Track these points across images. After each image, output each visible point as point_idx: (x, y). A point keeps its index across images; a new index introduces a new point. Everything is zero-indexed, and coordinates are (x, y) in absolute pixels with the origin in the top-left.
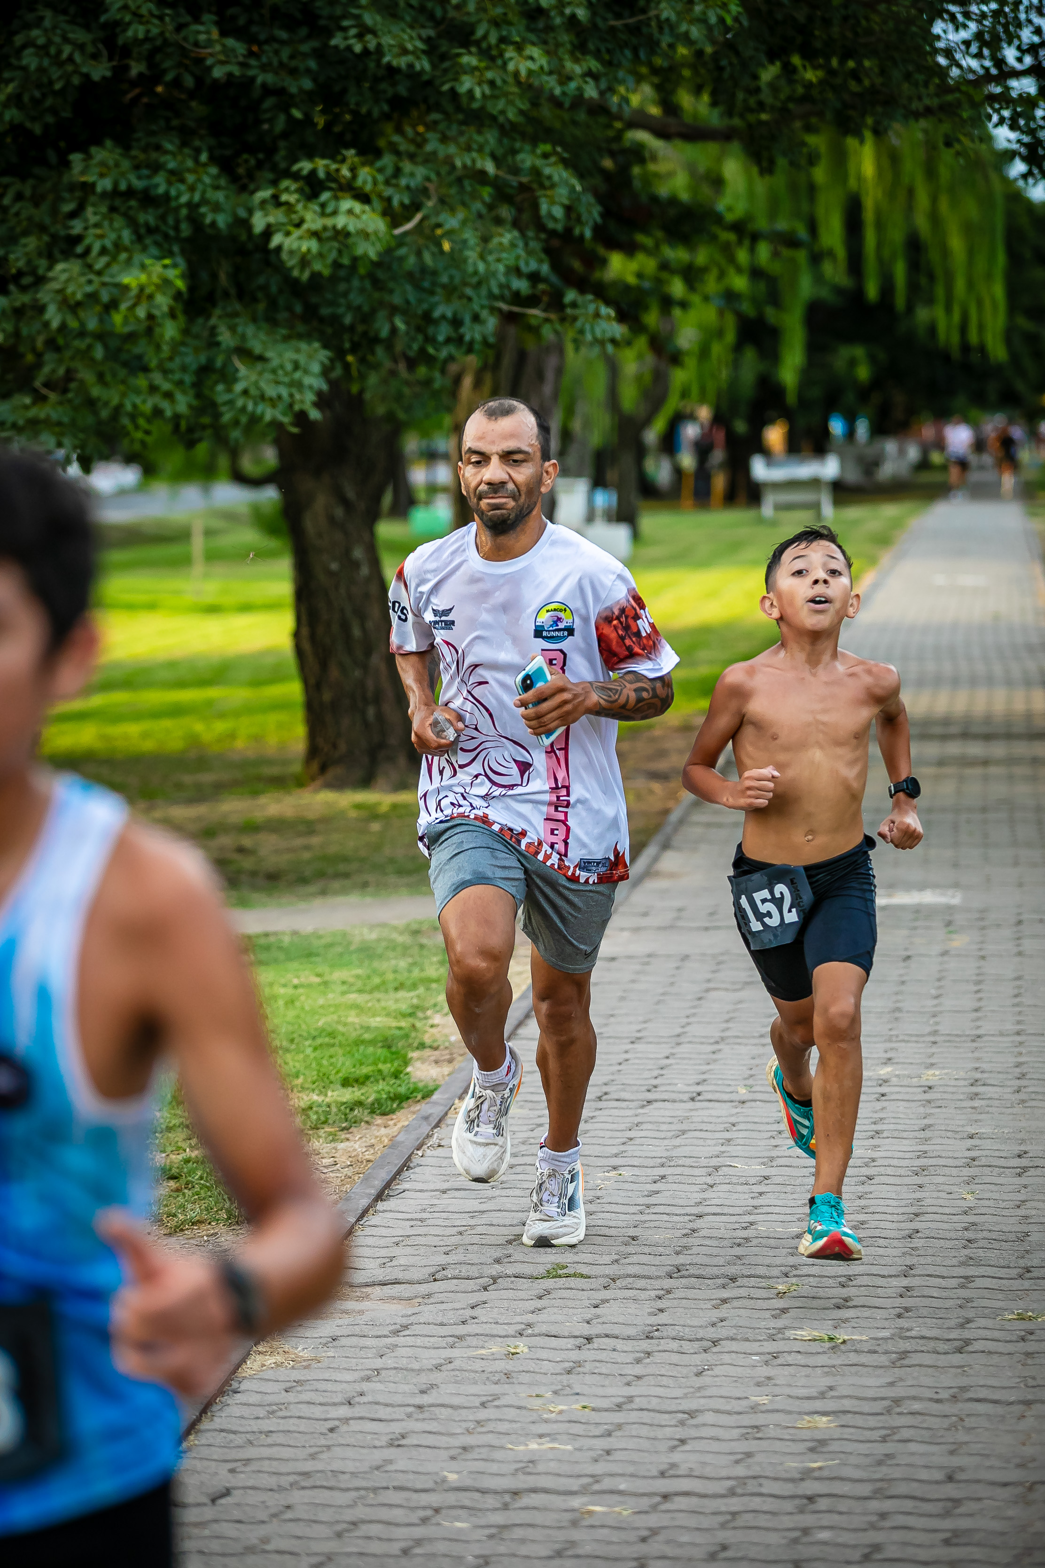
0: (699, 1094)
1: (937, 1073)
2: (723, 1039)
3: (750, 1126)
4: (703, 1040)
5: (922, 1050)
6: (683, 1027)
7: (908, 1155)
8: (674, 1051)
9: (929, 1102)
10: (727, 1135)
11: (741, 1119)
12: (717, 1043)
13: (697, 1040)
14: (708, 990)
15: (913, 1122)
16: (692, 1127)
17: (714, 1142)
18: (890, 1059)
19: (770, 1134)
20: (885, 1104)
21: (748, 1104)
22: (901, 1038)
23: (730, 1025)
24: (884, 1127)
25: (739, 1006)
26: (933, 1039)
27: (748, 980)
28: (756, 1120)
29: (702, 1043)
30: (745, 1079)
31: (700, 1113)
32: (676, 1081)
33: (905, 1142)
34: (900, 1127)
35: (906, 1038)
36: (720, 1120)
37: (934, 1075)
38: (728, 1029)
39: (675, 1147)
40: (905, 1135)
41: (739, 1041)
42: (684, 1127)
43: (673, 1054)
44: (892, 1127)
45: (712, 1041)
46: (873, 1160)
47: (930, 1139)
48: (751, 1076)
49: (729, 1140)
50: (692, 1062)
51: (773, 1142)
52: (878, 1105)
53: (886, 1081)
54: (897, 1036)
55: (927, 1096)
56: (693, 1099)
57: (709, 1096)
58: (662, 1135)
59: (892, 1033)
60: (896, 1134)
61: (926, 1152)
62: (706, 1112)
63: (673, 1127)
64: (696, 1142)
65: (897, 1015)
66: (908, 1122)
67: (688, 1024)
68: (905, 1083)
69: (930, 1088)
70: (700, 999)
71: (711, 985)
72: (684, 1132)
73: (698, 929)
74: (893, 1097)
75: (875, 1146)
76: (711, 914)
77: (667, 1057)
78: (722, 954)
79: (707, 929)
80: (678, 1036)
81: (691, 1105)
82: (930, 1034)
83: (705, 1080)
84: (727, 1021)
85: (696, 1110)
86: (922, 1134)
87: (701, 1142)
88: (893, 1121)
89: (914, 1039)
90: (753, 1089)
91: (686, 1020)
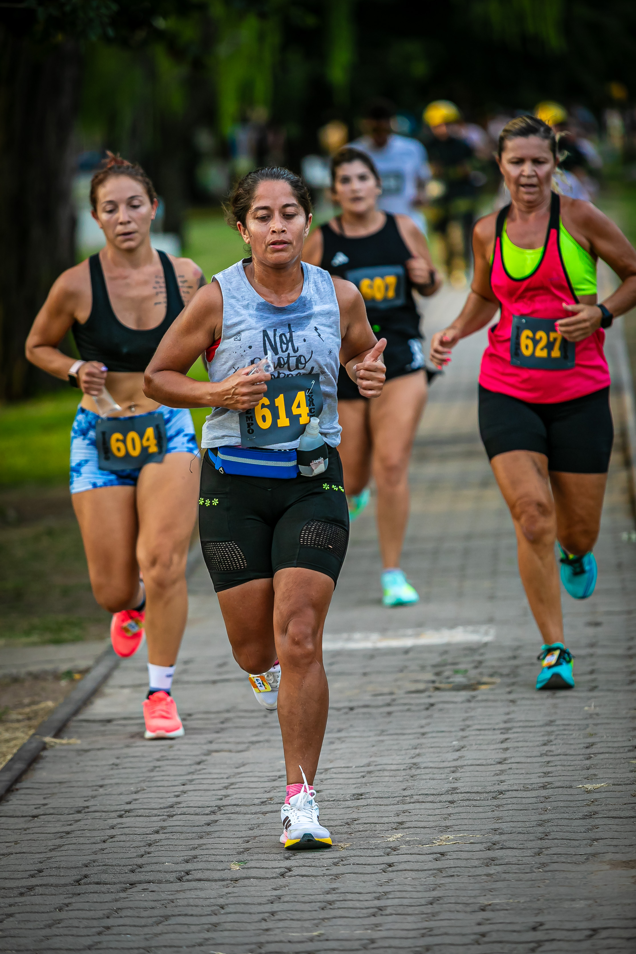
0: (187, 873)
1: (451, 837)
2: (219, 808)
3: (240, 908)
4: (198, 810)
5: (437, 812)
6: (178, 796)
7: (412, 934)
8: (165, 824)
9: (440, 870)
10: (214, 919)
11: (232, 900)
12: (214, 813)
13: (192, 810)
14: (209, 753)
15: (420, 895)
16: (176, 911)
17: (198, 928)
18: (401, 823)
19: (261, 916)
20: (391, 875)
21: (241, 883)
22: (416, 797)
23: (229, 792)
24: (389, 902)
25: (242, 769)
26: (450, 798)
27: (255, 739)
28: (247, 900)
29: (197, 814)
30: (239, 853)
31: (188, 894)
32: (163, 859)
33: (410, 919)
34: (406, 902)
35: (421, 798)
36: (207, 902)
37: (447, 840)
38: (226, 796)
39: (156, 935)
40: (410, 910)
41: (238, 809)
42: (168, 912)
43: (163, 828)
44: (396, 902)
45: (208, 811)
46: (373, 941)
47: (438, 913)
48: (247, 849)
49: (215, 925)
50: (183, 836)
51: (264, 925)
52: (384, 877)
53: (395, 849)
54: (411, 796)
55: (439, 865)
56: (180, 879)
57: (199, 875)
58: (143, 922)
59: (406, 793)
60: (400, 910)
61: (431, 929)
62: (193, 894)
63: (156, 912)
64: (179, 928)
65: (413, 772)
66: (415, 895)
67: (184, 792)
68: (416, 850)
69: (442, 854)
70: (199, 763)
71: (214, 746)
72: (167, 917)
73: (205, 682)
74: (401, 867)
75: (377, 925)
76: (221, 665)
77: (157, 832)
78: (228, 711)
79: (214, 682)
80: (172, 807)
81: (177, 886)
82: (447, 792)
83: (195, 857)
84: (226, 788)
85: (183, 891)
86: (429, 909)
87: (185, 929)
88: (398, 894)
89: (430, 798)
90: (249, 865)
91: (182, 788)
